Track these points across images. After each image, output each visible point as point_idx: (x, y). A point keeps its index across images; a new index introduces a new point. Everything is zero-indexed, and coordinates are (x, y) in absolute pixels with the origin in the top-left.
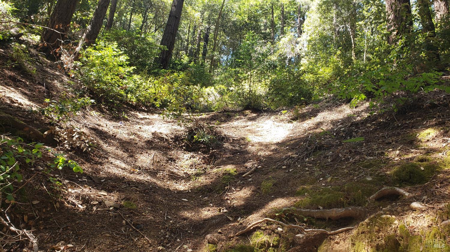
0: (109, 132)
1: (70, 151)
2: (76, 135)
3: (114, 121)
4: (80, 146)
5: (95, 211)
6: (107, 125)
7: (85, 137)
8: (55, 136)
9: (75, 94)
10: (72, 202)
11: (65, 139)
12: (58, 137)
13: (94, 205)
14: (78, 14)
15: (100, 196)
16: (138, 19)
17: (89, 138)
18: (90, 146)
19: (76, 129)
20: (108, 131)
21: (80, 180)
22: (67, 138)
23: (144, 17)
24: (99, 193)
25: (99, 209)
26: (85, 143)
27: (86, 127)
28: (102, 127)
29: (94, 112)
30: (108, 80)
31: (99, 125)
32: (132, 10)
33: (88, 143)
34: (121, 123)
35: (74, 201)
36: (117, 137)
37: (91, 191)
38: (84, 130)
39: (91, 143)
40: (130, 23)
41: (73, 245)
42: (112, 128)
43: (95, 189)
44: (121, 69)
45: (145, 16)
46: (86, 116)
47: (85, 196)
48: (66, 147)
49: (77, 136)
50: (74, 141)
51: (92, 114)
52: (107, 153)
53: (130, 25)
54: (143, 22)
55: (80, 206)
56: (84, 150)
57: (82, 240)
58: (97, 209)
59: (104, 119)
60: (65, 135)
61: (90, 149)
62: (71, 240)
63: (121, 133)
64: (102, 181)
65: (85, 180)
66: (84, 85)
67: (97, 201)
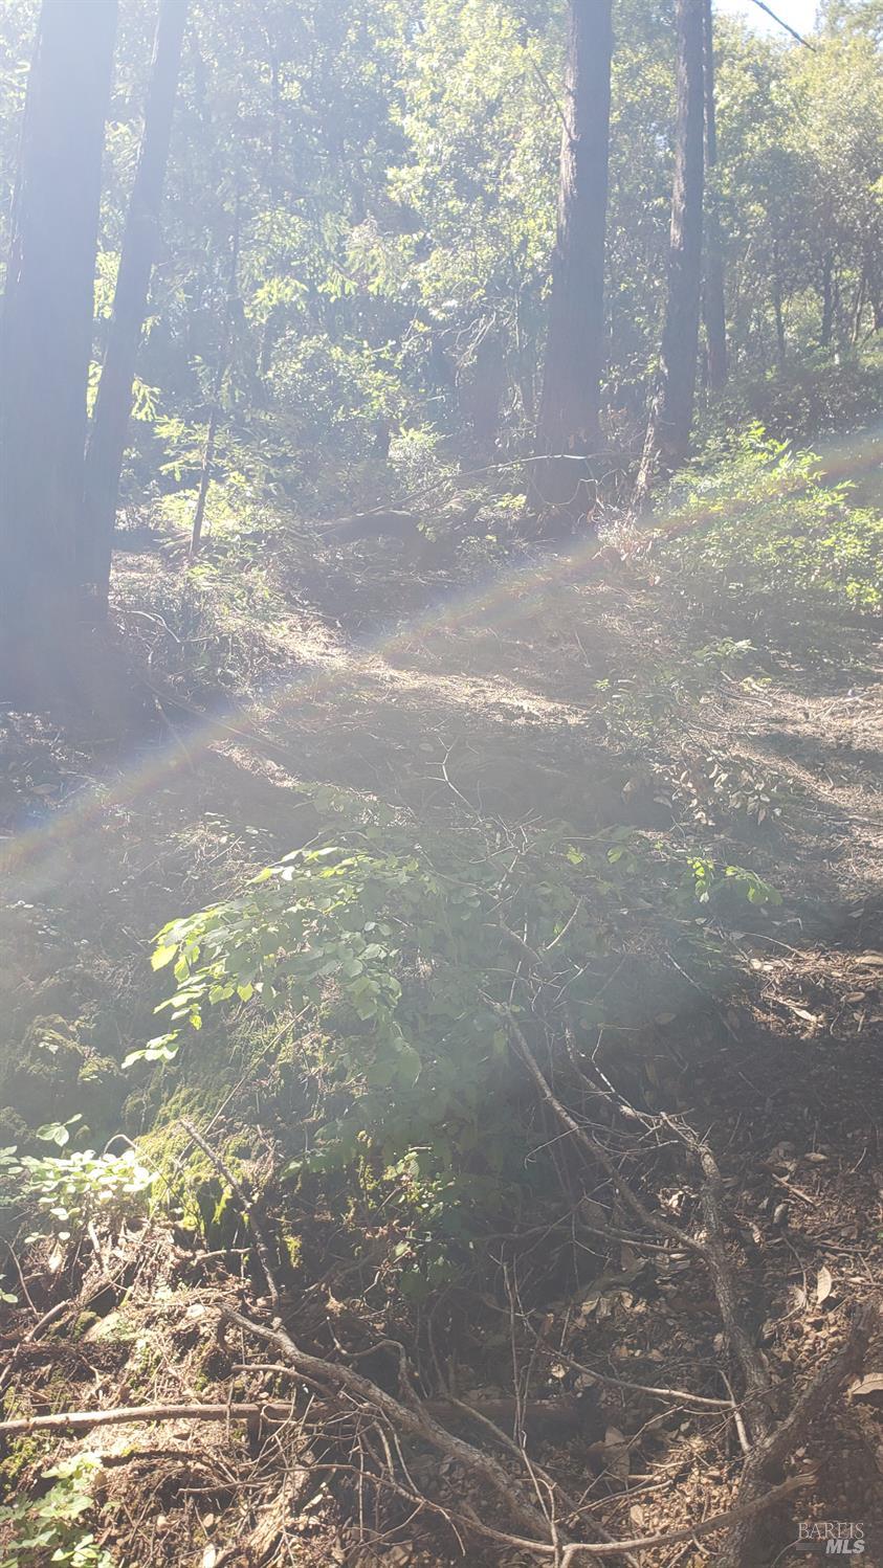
0: (823, 735)
1: (718, 829)
2: (718, 775)
3: (828, 695)
4: (744, 806)
5: (863, 1026)
6: (807, 715)
7: (751, 774)
8: (657, 792)
9: (675, 638)
10: (775, 1003)
11: (690, 796)
12: (666, 793)
13: (855, 1005)
15: (866, 972)
16: (805, 306)
17: (765, 773)
18: (775, 802)
19: (715, 752)
20: (817, 736)
21: (777, 923)
22: (694, 791)
23: (826, 294)
24: (858, 960)
25: (874, 1019)
26: (757, 793)
27: (739, 737)
28: (795, 723)
29: (749, 679)
30: (768, 556)
31: (782, 721)
32: (778, 282)
33: (766, 791)
34: (854, 694)
35: (781, 1000)
36: (855, 747)
37: (827, 959)
38: (738, 751)
39: (774, 790)
40: (781, 331)
41: (822, 1153)
42: (826, 718)
43: (838, 948)
44: (802, 507)
45: (828, 289)
46: (731, 701)
47: (814, 978)
48: (699, 820)
49: (724, 777)
50: (717, 796)
51: (747, 688)
52: (838, 812)
53: (782, 342)
54: (827, 311)
55: (804, 1014)
56: (761, 818)
57: (849, 1135)
58: (867, 1017)
59: (790, 696)
60: (686, 781)
61: (778, 812)
62: (813, 1138)
63: (865, 730)
64: (856, 915)
65: (795, 920)
66: (693, 601)
67: (860, 990)
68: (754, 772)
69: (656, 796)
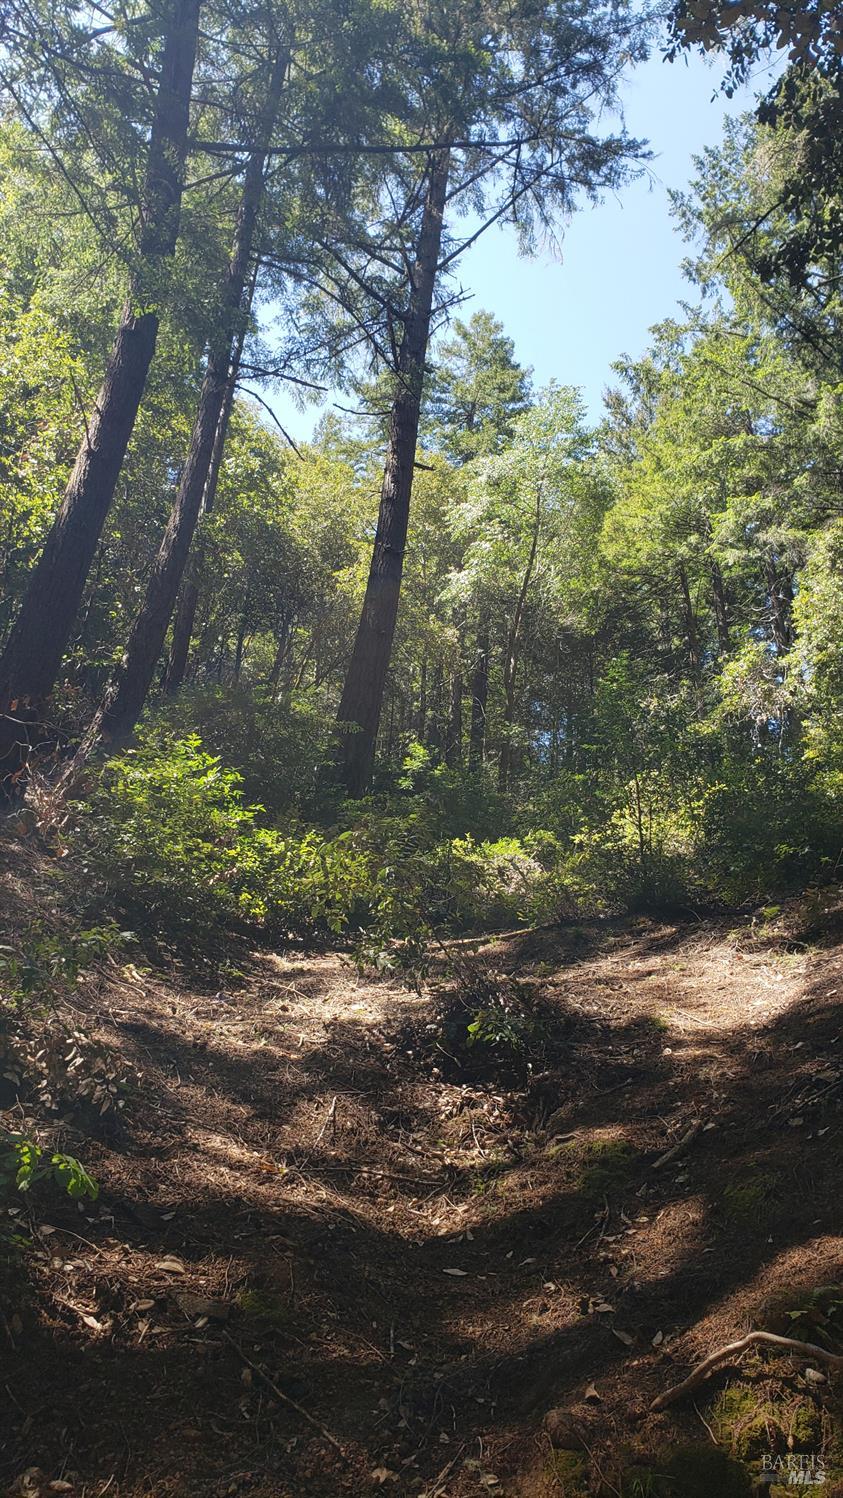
0: (184, 1033)
1: (58, 1115)
2: (74, 1057)
3: (198, 994)
4: (91, 1094)
5: (144, 1337)
6: (174, 1011)
7: (105, 1062)
8: (9, 1067)
9: (72, 912)
10: (65, 1307)
11: (40, 1075)
12: (18, 1069)
13: (142, 1314)
14: (75, 656)
15: (162, 1278)
16: (261, 646)
17: (118, 1063)
18: (121, 1093)
19: (76, 1034)
20: (178, 1032)
21: (91, 1220)
22: (46, 1071)
23: (281, 641)
24: (157, 1265)
25: (156, 1330)
26: (107, 1082)
27: (107, 1022)
28: (161, 1017)
29: (131, 966)
30: (177, 853)
31: (149, 1014)
32: (244, 621)
33: (115, 1081)
34: (221, 997)
35: (71, 1304)
36: (209, 1048)
37: (128, 1262)
38: (103, 1036)
39: (124, 1081)
40: (239, 661)
41: (69, 1480)
42: (190, 1017)
43: (142, 1251)
44: (216, 815)
45: (284, 637)
46: (109, 985)
47: (110, 1280)
48: (44, 1102)
49: (79, 1061)
50: (68, 1080)
51: (127, 975)
52: (179, 1110)
53: (238, 668)
54: (279, 655)
55: (91, 1321)
56: (104, 1109)
57: (100, 1461)
58: (151, 1327)
59: (163, 990)
60: (40, 1060)
61: (121, 1104)
62: (63, 1463)
63: (221, 1034)
64: (166, 1217)
65: (108, 1218)
66: (99, 879)
67: (152, 1297)
68: (109, 1060)
69: (6, 1071)
